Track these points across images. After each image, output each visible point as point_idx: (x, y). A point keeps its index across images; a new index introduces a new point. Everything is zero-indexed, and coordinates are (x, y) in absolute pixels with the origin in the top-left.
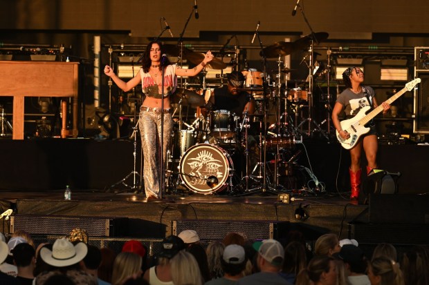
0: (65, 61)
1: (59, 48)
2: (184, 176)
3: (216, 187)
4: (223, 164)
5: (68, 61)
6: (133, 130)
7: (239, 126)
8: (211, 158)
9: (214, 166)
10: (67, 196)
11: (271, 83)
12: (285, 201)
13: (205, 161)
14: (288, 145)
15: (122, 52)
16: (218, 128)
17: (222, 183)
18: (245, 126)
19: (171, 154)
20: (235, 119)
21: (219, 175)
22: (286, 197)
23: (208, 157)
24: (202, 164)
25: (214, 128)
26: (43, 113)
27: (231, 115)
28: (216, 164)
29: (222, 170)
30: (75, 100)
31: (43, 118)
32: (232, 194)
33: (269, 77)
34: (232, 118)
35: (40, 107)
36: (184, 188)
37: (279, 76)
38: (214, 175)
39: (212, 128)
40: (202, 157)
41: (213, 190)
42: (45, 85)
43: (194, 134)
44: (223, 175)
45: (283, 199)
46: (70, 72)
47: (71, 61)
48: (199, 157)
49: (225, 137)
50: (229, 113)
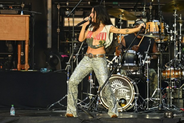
0: (20, 14)
1: (21, 4)
2: (102, 98)
3: (125, 106)
4: (130, 89)
5: (22, 14)
6: (66, 65)
7: (142, 62)
8: (121, 85)
9: (124, 91)
10: (13, 113)
11: (169, 31)
12: (169, 117)
13: (117, 87)
14: (178, 75)
15: (67, 8)
16: (127, 63)
17: (129, 103)
18: (146, 62)
19: (93, 82)
20: (140, 56)
21: (127, 97)
22: (170, 114)
23: (119, 84)
24: (115, 89)
25: (124, 63)
26: (9, 52)
27: (136, 54)
28: (125, 90)
29: (129, 94)
30: (27, 42)
31: (10, 56)
32: (136, 112)
33: (168, 26)
34: (138, 56)
35: (8, 48)
36: (102, 107)
37: (175, 25)
38: (123, 97)
39: (123, 63)
40: (115, 84)
41: (123, 109)
42: (5, 32)
43: (110, 68)
44: (130, 98)
45: (168, 115)
46: (23, 22)
47: (24, 14)
48: (113, 84)
49: (132, 70)
50: (135, 52)
